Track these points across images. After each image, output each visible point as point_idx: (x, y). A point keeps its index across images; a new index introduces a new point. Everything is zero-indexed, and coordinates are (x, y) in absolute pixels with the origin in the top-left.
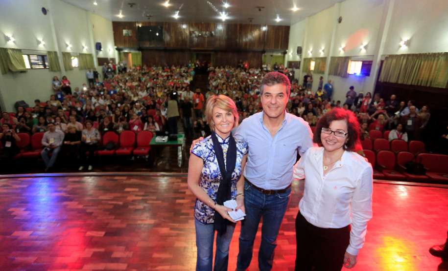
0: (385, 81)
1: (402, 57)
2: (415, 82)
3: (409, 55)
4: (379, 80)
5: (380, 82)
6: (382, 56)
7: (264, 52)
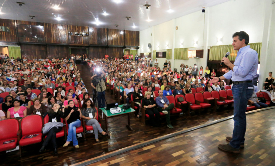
0: (213, 60)
1: (220, 47)
2: (231, 59)
3: (223, 46)
4: (209, 60)
5: (210, 61)
6: (208, 47)
7: (124, 47)
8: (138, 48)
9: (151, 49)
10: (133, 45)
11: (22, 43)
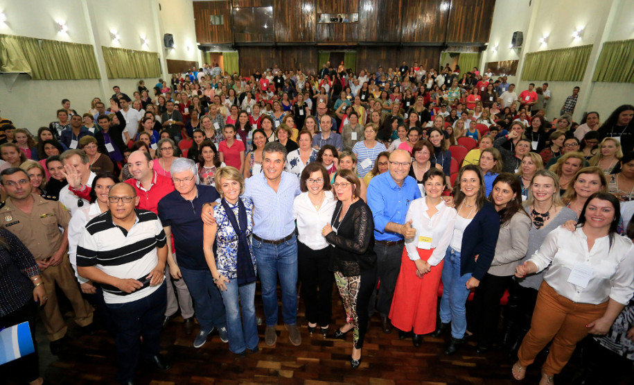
8: (483, 48)
9: (520, 49)
10: (470, 39)
11: (241, 45)
